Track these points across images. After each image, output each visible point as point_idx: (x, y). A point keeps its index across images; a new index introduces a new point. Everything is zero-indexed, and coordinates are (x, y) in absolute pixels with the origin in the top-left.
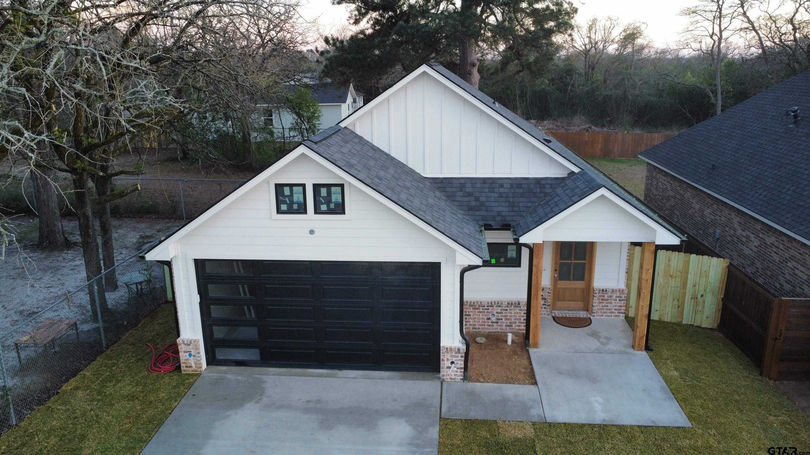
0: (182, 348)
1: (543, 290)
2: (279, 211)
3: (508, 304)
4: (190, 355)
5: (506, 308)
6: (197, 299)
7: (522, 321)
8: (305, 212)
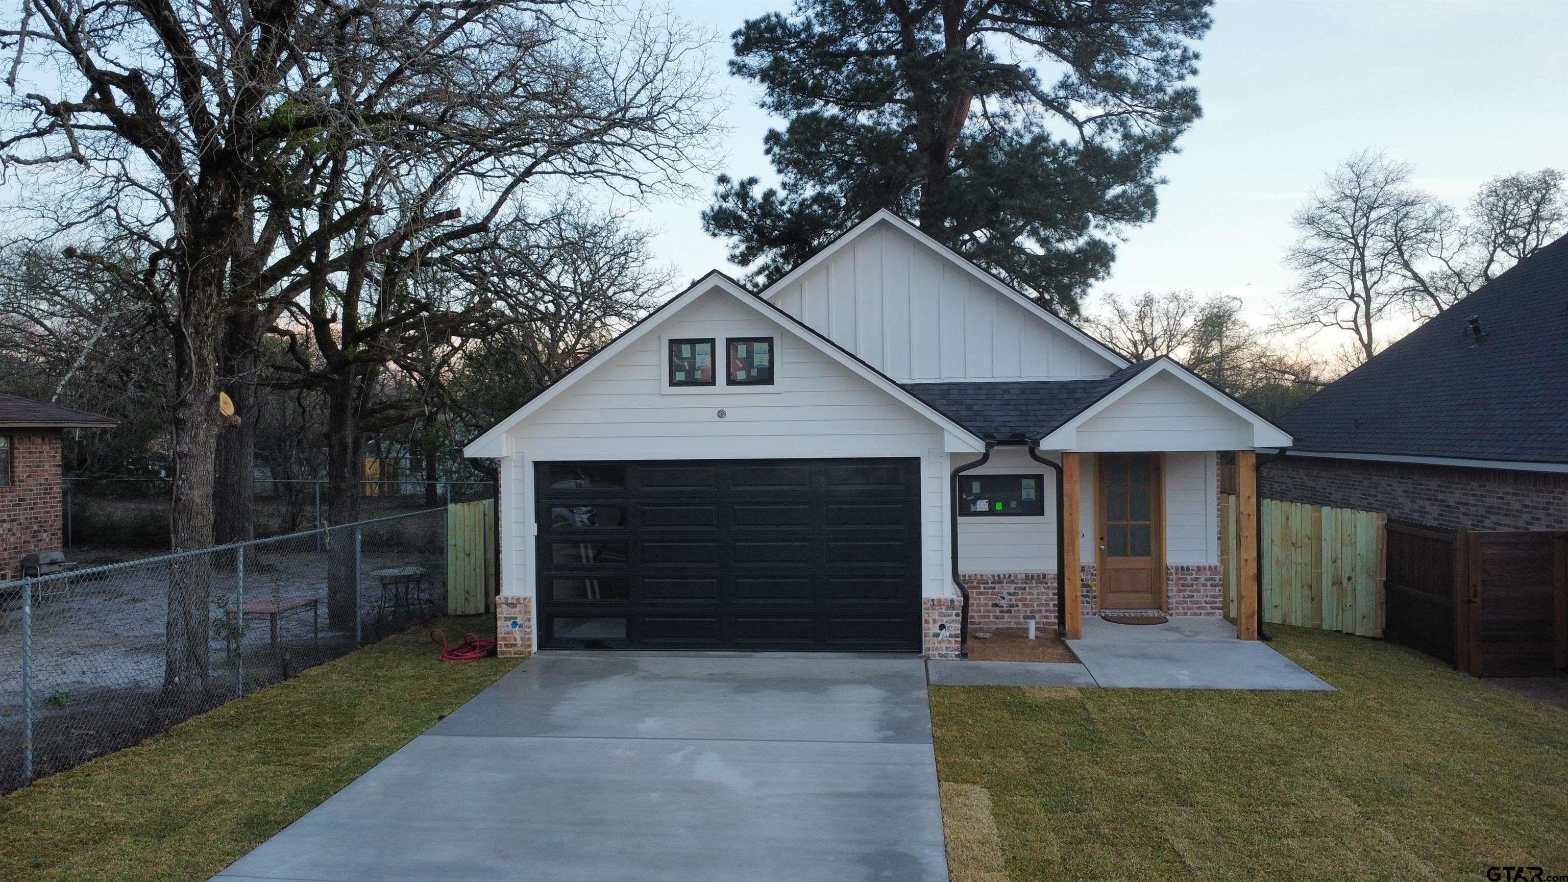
0: (503, 612)
1: (1083, 569)
2: (672, 383)
3: (1027, 576)
4: (515, 624)
5: (1023, 586)
6: (533, 529)
7: (1051, 608)
8: (713, 383)
